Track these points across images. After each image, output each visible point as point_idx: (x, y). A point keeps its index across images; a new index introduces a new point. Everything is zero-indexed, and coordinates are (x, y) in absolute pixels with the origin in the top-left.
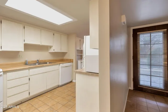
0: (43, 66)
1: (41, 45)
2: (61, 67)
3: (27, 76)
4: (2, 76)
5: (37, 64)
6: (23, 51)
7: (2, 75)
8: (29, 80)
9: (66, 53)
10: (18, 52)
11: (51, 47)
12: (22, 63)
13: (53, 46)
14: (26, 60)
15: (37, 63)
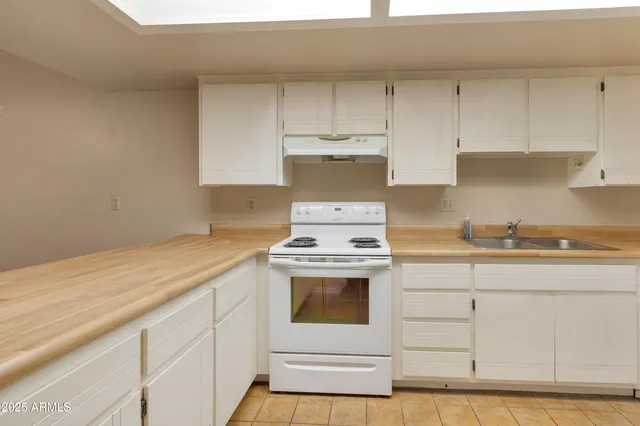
1: (527, 153)
3: (466, 290)
4: (389, 272)
5: (509, 241)
6: (455, 184)
7: (389, 266)
8: (474, 308)
10: (442, 188)
11: (581, 160)
12: (450, 231)
13: (595, 153)
14: (465, 222)
15: (510, 237)
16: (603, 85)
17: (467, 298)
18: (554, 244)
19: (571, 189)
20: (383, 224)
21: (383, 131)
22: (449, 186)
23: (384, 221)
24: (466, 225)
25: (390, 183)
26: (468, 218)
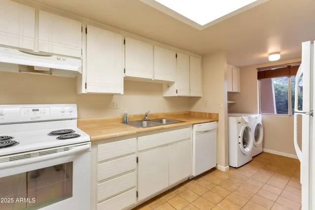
0: (163, 129)
1: (153, 79)
2: (197, 132)
3: (133, 153)
4: (90, 152)
6: (123, 93)
7: (89, 149)
9: (198, 98)
10: (111, 96)
11: (169, 84)
12: (118, 119)
13: (174, 82)
14: (125, 114)
15: (144, 120)
16: (176, 55)
17: (134, 157)
18: (161, 121)
19: (165, 97)
20: (74, 119)
21: (79, 56)
22: (119, 94)
23: (76, 116)
24: (125, 116)
25: (84, 91)
26: (126, 112)
